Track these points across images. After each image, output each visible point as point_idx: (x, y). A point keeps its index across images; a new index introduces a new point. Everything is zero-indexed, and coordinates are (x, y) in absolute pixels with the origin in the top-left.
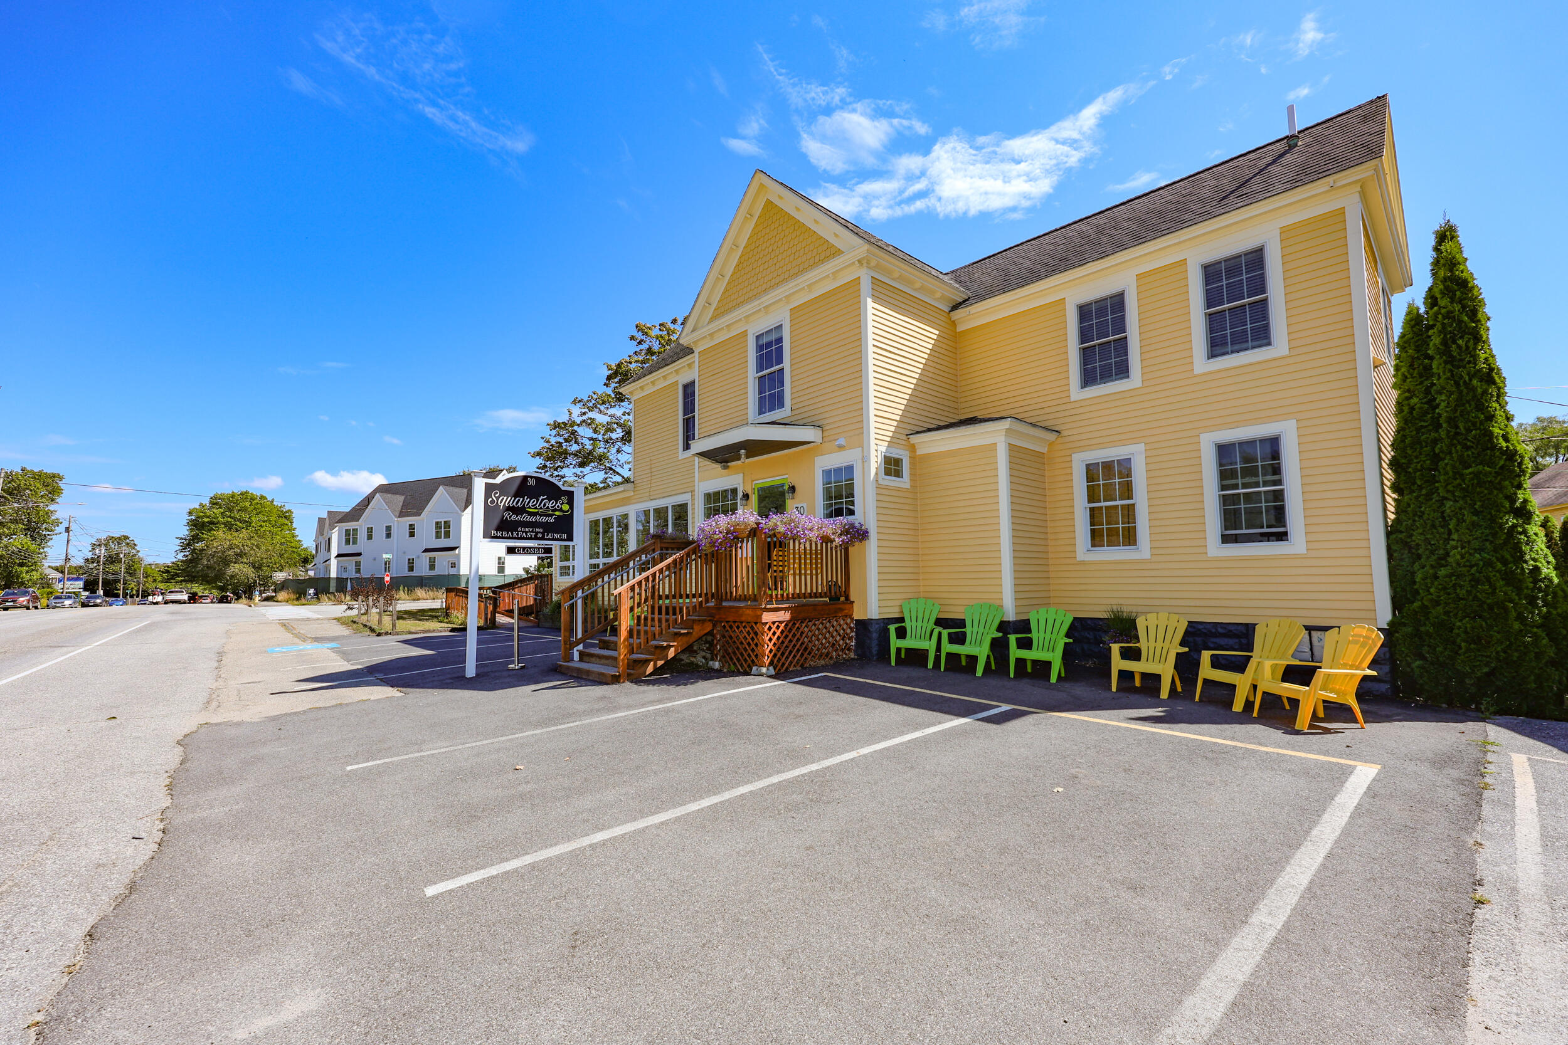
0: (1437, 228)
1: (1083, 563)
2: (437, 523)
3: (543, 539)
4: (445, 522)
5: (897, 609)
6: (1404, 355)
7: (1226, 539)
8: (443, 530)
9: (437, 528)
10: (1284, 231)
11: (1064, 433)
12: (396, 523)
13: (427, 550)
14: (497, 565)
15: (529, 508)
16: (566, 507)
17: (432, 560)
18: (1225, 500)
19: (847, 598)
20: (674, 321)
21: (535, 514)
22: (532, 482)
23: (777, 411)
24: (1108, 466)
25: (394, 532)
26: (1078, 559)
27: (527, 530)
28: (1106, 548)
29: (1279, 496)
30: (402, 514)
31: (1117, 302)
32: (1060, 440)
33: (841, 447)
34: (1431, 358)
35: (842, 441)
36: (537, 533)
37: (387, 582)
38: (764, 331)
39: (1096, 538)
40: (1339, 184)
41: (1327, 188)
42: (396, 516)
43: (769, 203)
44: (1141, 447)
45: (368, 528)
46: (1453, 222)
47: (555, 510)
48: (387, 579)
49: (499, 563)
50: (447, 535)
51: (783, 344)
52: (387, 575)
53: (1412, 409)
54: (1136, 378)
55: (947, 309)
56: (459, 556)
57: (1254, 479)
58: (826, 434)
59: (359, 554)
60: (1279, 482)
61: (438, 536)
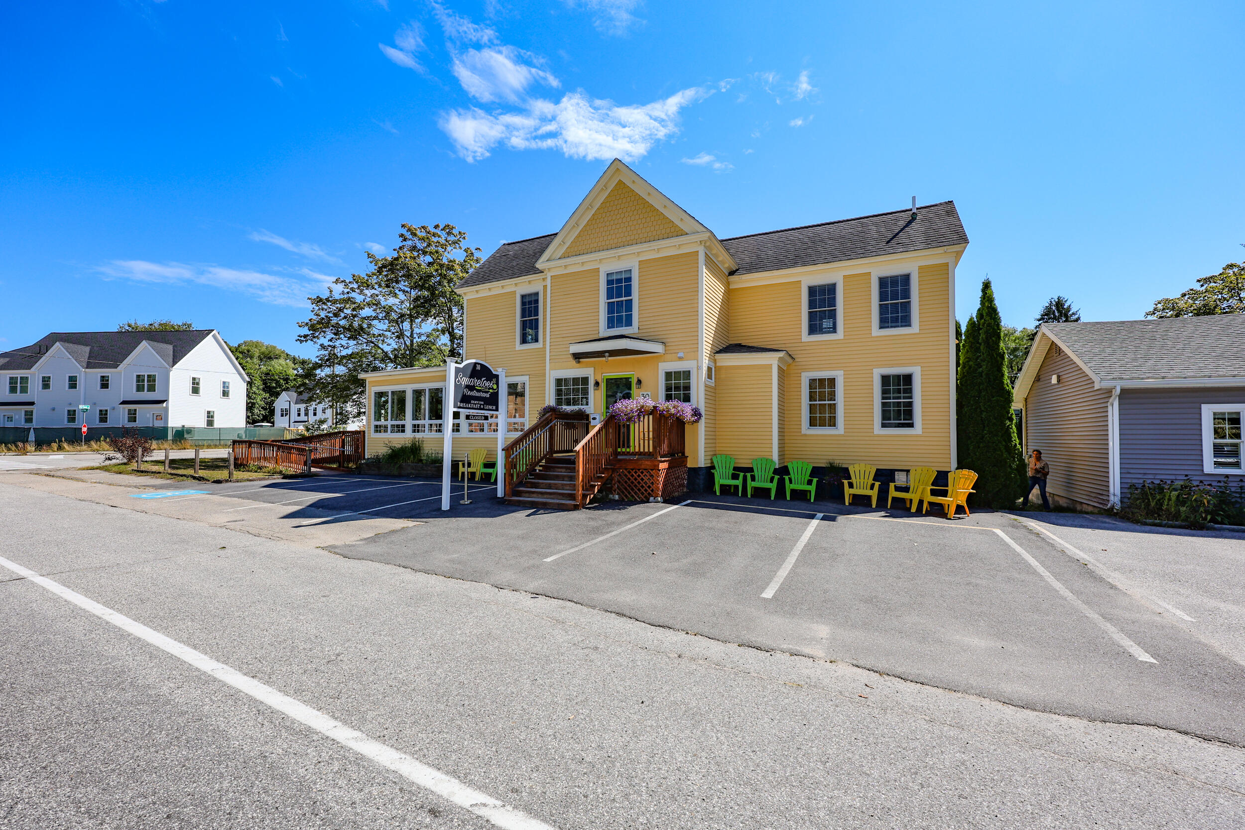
0: (983, 281)
1: (805, 435)
4: (149, 376)
5: (709, 461)
6: (968, 340)
7: (884, 426)
8: (146, 383)
9: (138, 381)
10: (920, 268)
11: (797, 360)
12: (83, 374)
14: (206, 419)
16: (495, 387)
18: (884, 404)
19: (683, 453)
20: (436, 227)
22: (478, 367)
23: (624, 328)
24: (821, 381)
25: (80, 383)
26: (802, 433)
28: (818, 427)
29: (910, 404)
30: (89, 366)
31: (831, 289)
32: (794, 364)
34: (980, 344)
37: (84, 432)
39: (813, 423)
40: (948, 251)
41: (942, 252)
42: (83, 367)
43: (620, 183)
44: (842, 372)
45: (43, 378)
46: (990, 280)
47: (490, 389)
48: (85, 429)
49: (208, 417)
52: (85, 426)
53: (970, 367)
54: (840, 334)
55: (727, 274)
56: (167, 409)
57: (899, 395)
58: (667, 348)
59: (32, 404)
60: (911, 398)
61: (140, 388)
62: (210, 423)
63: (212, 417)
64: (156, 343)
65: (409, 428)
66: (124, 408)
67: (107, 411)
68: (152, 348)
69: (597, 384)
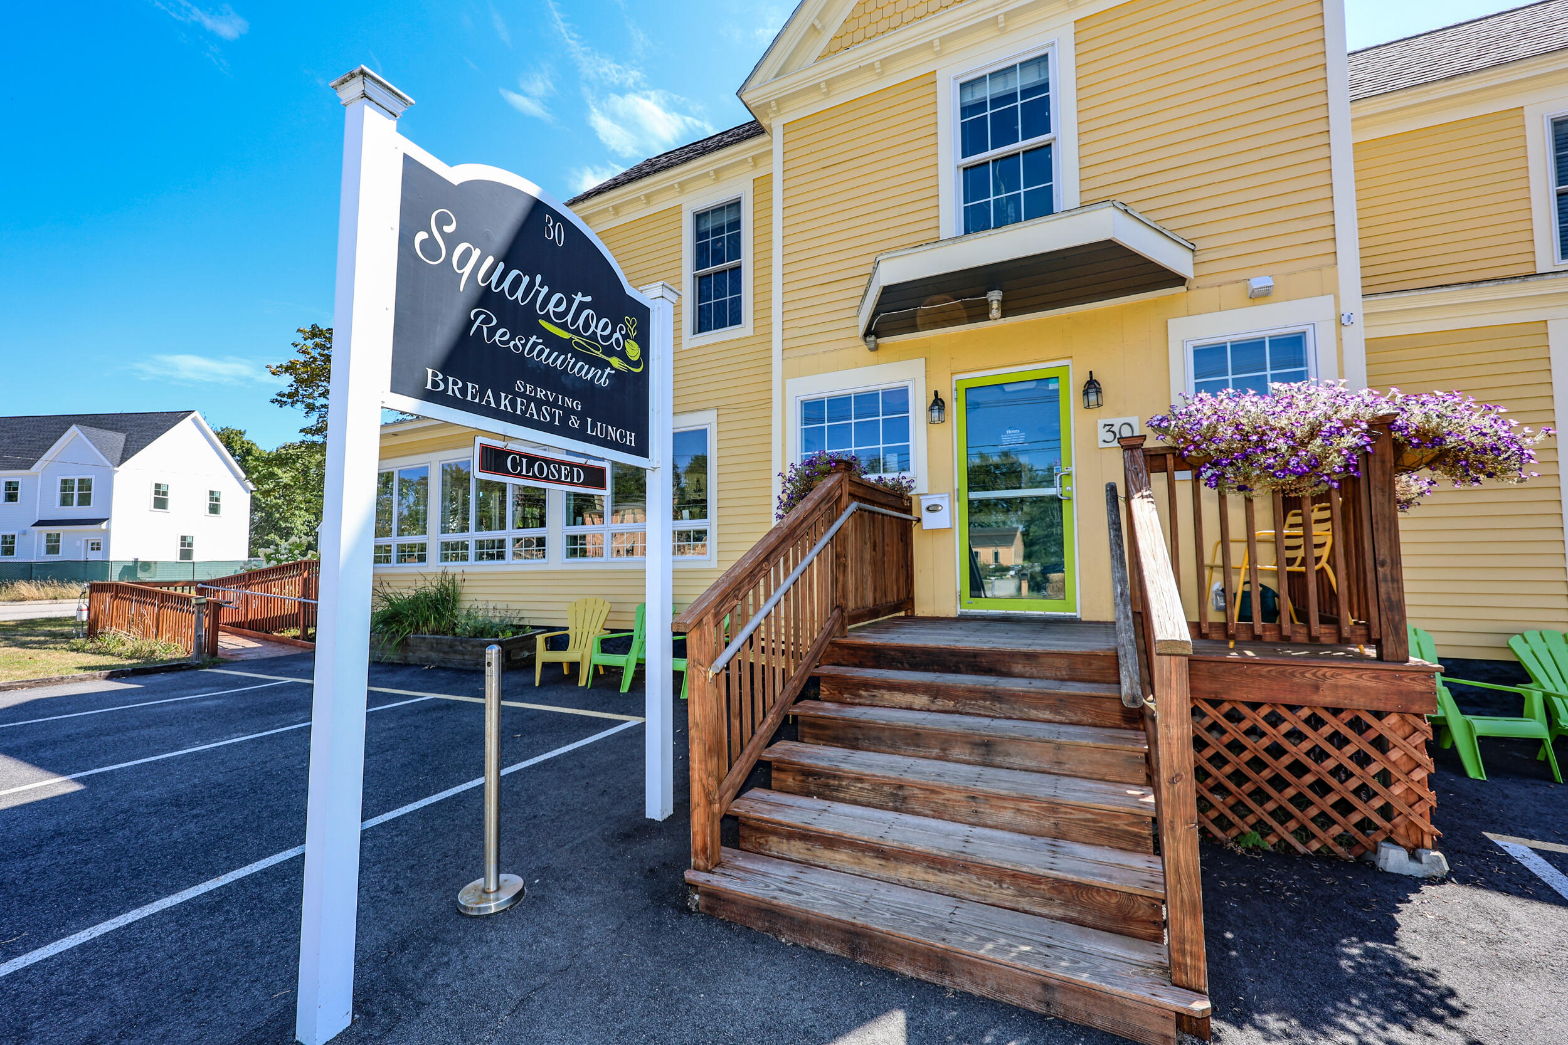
2: (64, 482)
3: (580, 435)
4: (81, 481)
8: (76, 492)
13: (41, 523)
15: (547, 317)
17: (53, 538)
21: (561, 346)
27: (540, 394)
33: (1260, 296)
35: (1259, 282)
36: (568, 412)
38: (987, 72)
47: (609, 351)
50: (85, 500)
51: (1051, 93)
56: (107, 532)
61: (66, 501)
62: (186, 554)
63: (190, 545)
64: (95, 430)
65: (433, 552)
66: (40, 533)
67: (13, 537)
68: (87, 437)
69: (938, 403)
